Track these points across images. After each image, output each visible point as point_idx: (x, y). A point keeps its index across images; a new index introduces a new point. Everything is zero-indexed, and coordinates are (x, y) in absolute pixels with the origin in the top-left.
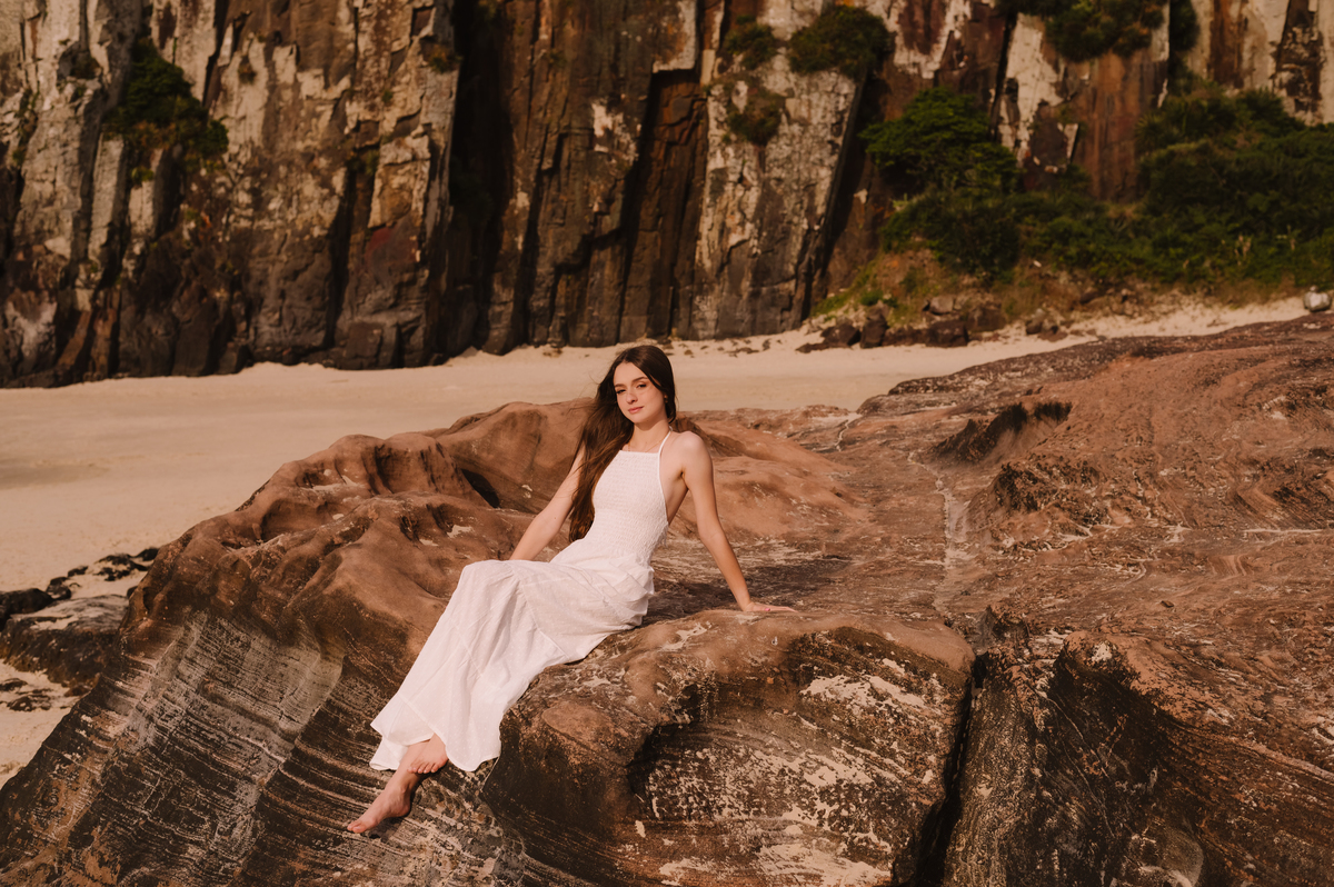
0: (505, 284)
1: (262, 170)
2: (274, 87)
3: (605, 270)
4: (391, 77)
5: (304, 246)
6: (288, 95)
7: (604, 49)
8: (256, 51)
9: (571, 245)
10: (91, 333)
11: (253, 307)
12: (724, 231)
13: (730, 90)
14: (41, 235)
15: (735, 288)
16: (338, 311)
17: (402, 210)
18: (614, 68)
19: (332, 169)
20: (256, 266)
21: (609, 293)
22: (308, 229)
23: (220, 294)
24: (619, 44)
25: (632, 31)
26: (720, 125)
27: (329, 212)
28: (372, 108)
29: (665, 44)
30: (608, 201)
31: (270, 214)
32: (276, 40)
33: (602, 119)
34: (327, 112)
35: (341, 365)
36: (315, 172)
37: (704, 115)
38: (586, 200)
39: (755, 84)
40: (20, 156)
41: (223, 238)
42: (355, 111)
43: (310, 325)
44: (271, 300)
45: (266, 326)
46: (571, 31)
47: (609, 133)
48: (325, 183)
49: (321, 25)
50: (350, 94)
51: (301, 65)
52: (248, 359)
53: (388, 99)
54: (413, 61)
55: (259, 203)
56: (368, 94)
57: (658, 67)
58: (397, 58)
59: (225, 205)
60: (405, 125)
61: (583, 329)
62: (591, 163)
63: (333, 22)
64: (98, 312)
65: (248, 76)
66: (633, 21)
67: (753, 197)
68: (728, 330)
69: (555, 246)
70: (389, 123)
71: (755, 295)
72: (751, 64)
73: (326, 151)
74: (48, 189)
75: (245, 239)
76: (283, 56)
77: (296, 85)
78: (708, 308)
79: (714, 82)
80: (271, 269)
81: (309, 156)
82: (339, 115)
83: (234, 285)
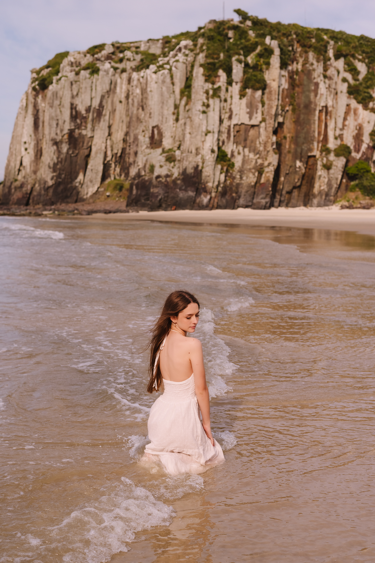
0: (278, 195)
1: (241, 171)
2: (244, 156)
3: (295, 193)
4: (267, 155)
5: (250, 186)
6: (247, 158)
7: (299, 150)
8: (241, 148)
9: (291, 188)
10: (214, 201)
11: (239, 197)
12: (320, 186)
13: (322, 159)
14: (207, 182)
15: (321, 197)
16: (253, 198)
17: (268, 180)
18: (301, 154)
19: (255, 172)
20: (240, 190)
21: (296, 197)
22: (251, 183)
23: (234, 195)
24: (302, 150)
25: (305, 147)
26: (320, 166)
27: (255, 180)
28: (263, 161)
29: (311, 150)
30: (299, 180)
31: (244, 180)
32: (244, 147)
33: (298, 164)
34: (254, 161)
35: (254, 209)
36: (252, 172)
37: (317, 164)
38: (294, 179)
39: (327, 158)
40: (202, 167)
41: (234, 184)
42: (260, 161)
43: (250, 201)
44: (242, 196)
45: (241, 201)
46: (293, 146)
47: (300, 167)
48: (254, 174)
49: (253, 144)
50: (259, 158)
51: (250, 152)
52: (238, 207)
53: (266, 159)
54: (271, 152)
55: (241, 178)
56: (262, 158)
57: (310, 154)
58: (268, 152)
59: (234, 178)
60: (269, 164)
61: (290, 204)
62: (296, 172)
63: (255, 144)
64: (215, 197)
65: (239, 153)
66: (305, 145)
67: (326, 180)
68: (319, 205)
69: (287, 188)
70: (266, 163)
71: (325, 199)
72: (326, 154)
73: (254, 168)
74: (208, 174)
75: (238, 185)
76: (246, 150)
77: (248, 156)
78: (315, 201)
79: (319, 158)
80: (243, 190)
81: (250, 169)
82: (256, 162)
83: (236, 193)
